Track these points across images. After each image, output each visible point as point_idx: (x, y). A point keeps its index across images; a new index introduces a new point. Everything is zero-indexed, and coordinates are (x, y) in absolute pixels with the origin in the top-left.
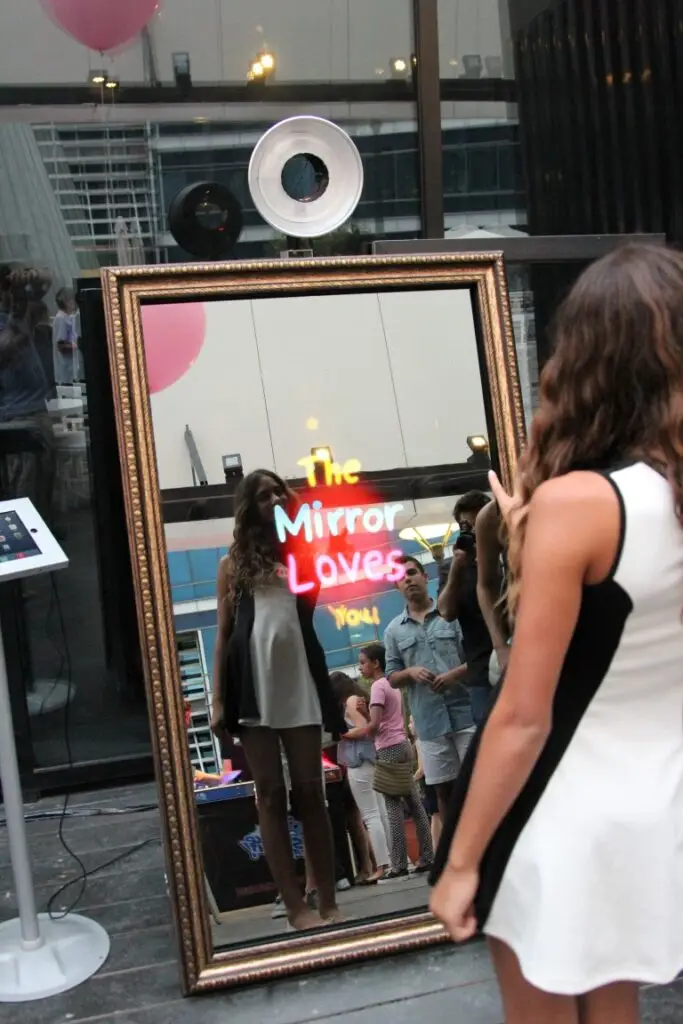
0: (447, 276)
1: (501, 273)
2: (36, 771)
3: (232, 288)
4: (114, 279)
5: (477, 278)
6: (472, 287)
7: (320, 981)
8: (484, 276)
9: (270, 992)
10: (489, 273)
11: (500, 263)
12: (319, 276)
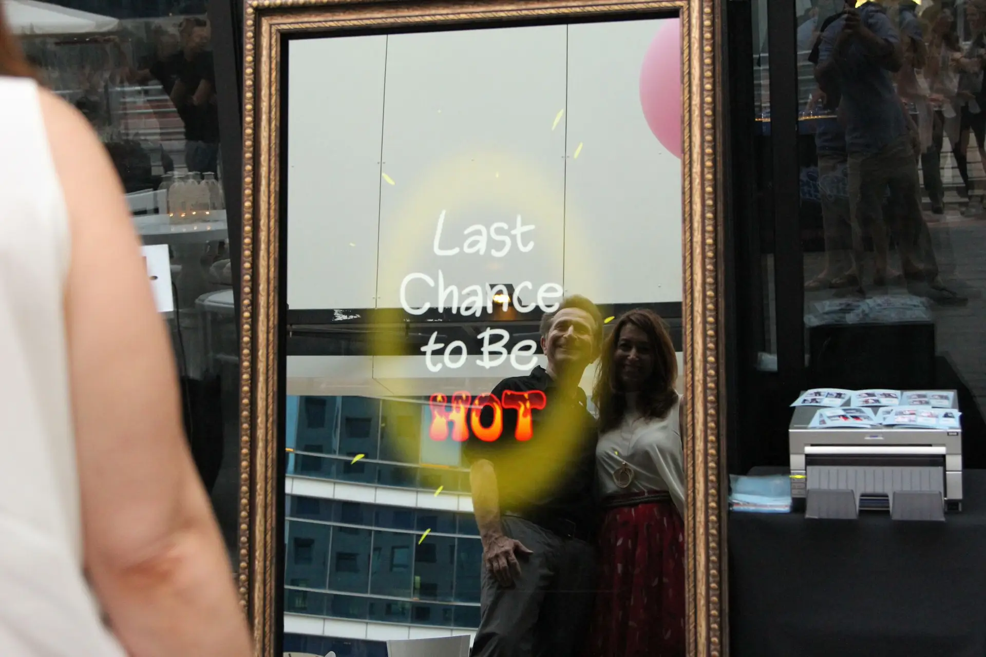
0: (639, 3)
3: (380, 21)
4: (250, 10)
5: (679, 4)
12: (479, 6)
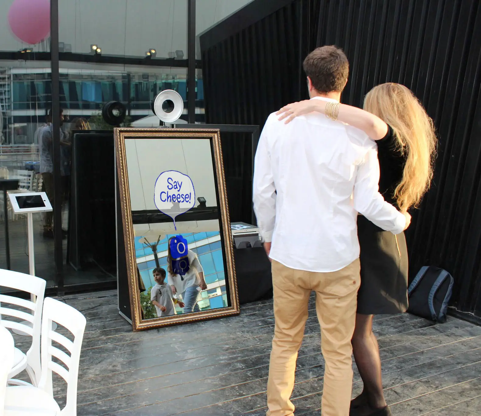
0: (205, 135)
1: (219, 135)
2: (64, 286)
4: (118, 131)
5: (212, 136)
6: (211, 139)
7: (172, 328)
8: (214, 136)
9: (158, 331)
10: (216, 135)
11: (219, 132)
12: (171, 133)
